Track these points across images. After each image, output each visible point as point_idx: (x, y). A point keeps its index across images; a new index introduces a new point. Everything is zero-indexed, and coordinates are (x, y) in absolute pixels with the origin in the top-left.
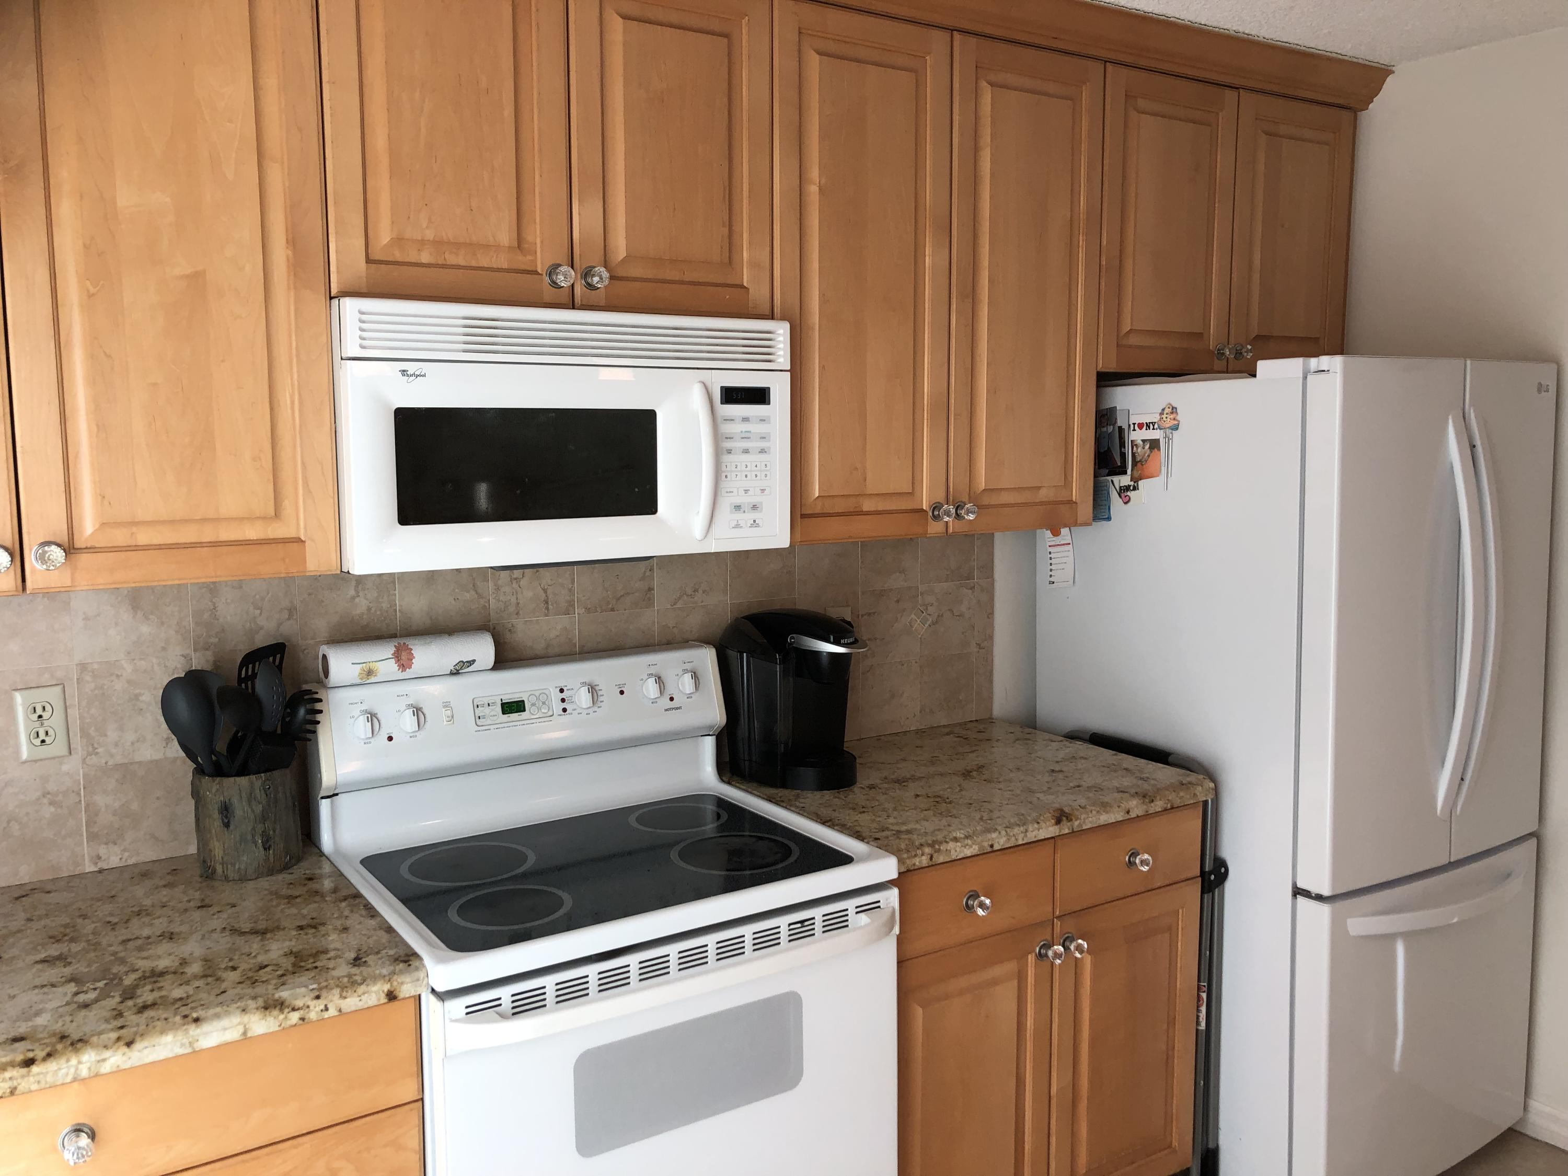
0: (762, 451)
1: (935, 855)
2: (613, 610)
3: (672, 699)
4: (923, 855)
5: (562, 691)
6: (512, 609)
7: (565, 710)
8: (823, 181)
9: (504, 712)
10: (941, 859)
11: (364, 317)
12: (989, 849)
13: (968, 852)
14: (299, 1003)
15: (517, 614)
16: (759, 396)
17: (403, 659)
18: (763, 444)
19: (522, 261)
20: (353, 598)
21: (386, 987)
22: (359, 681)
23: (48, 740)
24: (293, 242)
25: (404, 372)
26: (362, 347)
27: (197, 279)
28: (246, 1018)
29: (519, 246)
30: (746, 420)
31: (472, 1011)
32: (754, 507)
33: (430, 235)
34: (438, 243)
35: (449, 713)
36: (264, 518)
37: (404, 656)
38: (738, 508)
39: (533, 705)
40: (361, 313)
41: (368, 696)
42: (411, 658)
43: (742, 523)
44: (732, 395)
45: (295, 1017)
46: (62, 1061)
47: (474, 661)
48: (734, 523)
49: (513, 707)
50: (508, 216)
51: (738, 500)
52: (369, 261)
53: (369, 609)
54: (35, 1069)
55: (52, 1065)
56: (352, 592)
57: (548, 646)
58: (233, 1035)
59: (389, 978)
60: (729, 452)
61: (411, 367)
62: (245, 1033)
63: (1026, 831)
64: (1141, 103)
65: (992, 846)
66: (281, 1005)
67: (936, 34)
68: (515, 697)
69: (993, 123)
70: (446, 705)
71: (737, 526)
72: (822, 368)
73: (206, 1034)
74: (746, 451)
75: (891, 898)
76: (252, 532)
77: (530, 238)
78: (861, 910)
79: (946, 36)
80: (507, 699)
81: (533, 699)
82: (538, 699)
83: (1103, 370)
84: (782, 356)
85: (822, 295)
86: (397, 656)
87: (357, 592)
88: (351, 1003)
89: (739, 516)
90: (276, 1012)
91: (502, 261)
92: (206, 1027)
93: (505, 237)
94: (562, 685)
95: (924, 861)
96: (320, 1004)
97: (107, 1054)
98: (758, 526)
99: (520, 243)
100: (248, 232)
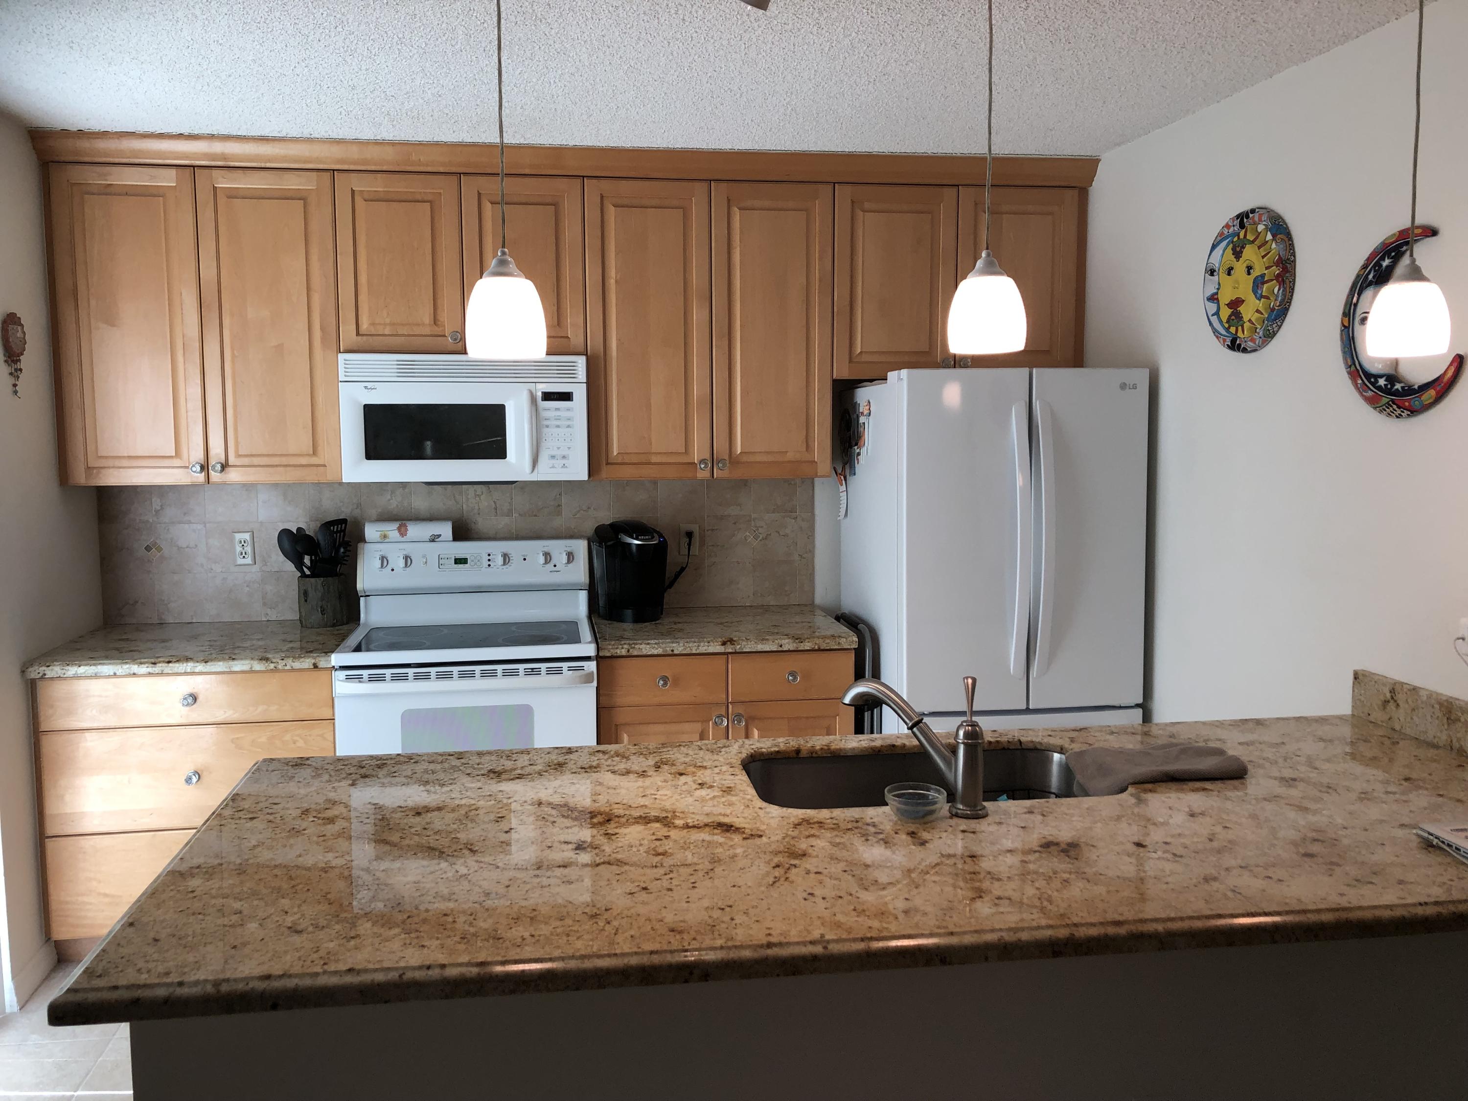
0: (569, 426)
1: (631, 650)
2: (535, 516)
3: (555, 566)
4: (622, 648)
5: (489, 555)
6: (476, 511)
7: (489, 565)
8: (618, 278)
9: (456, 563)
10: (635, 653)
11: (347, 362)
12: (671, 653)
13: (655, 652)
14: (274, 660)
15: (479, 514)
16: (566, 397)
17: (402, 531)
18: (569, 423)
19: (437, 330)
20: (389, 500)
21: (313, 661)
22: (379, 540)
23: (246, 556)
24: (322, 329)
25: (366, 387)
26: (345, 376)
27: (280, 348)
28: (252, 662)
29: (435, 323)
30: (557, 409)
31: (349, 678)
32: (564, 457)
33: (388, 321)
34: (392, 324)
35: (425, 560)
36: (308, 455)
37: (403, 529)
38: (553, 457)
39: (472, 561)
40: (345, 360)
41: (384, 549)
42: (406, 530)
43: (556, 466)
44: (548, 396)
45: (272, 666)
46: (181, 664)
47: (440, 535)
48: (551, 465)
49: (460, 561)
50: (429, 308)
51: (553, 453)
52: (358, 334)
53: (397, 506)
54: (170, 665)
55: (177, 665)
56: (389, 497)
57: (496, 533)
58: (246, 668)
59: (314, 658)
60: (547, 426)
61: (369, 385)
62: (251, 668)
63: (699, 646)
64: (867, 205)
65: (672, 651)
66: (267, 659)
67: (697, 185)
68: (463, 556)
69: (741, 232)
70: (424, 556)
71: (553, 467)
72: (619, 381)
73: (236, 665)
74: (558, 426)
75: (592, 666)
76: (304, 461)
77: (441, 319)
78: (570, 669)
79: (705, 185)
80: (458, 556)
81: (473, 558)
82: (475, 558)
83: (838, 378)
84: (581, 373)
85: (618, 340)
86: (399, 529)
87: (392, 497)
88: (297, 665)
89: (554, 461)
90: (264, 662)
91: (427, 331)
92: (235, 662)
93: (427, 319)
94: (489, 552)
95: (624, 652)
96: (283, 663)
97: (197, 664)
98: (566, 467)
99: (435, 321)
100: (303, 325)
